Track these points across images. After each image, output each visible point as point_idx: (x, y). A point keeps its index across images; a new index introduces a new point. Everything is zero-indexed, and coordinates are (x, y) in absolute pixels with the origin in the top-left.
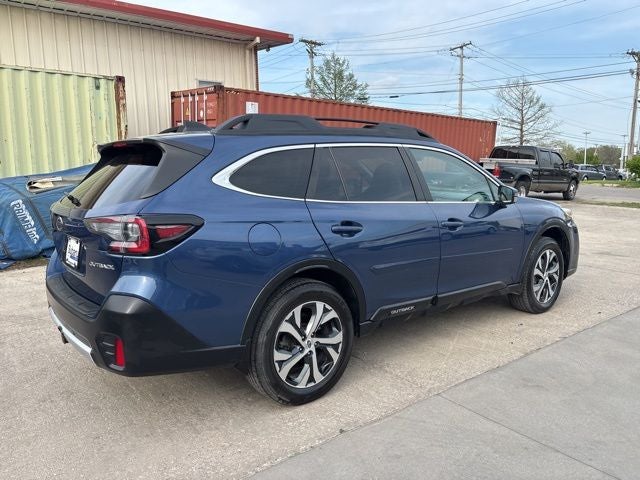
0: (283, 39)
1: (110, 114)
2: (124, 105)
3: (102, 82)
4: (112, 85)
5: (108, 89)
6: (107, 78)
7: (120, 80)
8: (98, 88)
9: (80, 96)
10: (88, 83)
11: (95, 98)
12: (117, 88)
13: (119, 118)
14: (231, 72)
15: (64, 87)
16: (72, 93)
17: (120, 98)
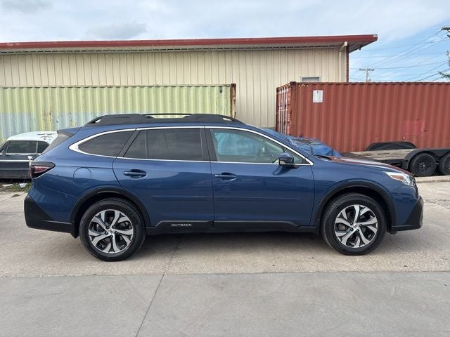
0: (370, 39)
1: (226, 106)
2: (235, 100)
3: (224, 88)
4: (229, 89)
5: (226, 92)
6: (226, 86)
7: (234, 86)
8: (221, 92)
9: (211, 98)
10: (216, 90)
11: (219, 98)
12: (231, 91)
13: (231, 108)
14: (326, 70)
15: (204, 94)
16: (208, 96)
17: (232, 96)
